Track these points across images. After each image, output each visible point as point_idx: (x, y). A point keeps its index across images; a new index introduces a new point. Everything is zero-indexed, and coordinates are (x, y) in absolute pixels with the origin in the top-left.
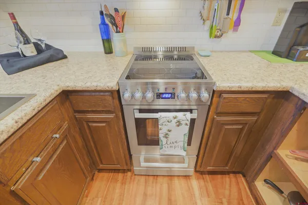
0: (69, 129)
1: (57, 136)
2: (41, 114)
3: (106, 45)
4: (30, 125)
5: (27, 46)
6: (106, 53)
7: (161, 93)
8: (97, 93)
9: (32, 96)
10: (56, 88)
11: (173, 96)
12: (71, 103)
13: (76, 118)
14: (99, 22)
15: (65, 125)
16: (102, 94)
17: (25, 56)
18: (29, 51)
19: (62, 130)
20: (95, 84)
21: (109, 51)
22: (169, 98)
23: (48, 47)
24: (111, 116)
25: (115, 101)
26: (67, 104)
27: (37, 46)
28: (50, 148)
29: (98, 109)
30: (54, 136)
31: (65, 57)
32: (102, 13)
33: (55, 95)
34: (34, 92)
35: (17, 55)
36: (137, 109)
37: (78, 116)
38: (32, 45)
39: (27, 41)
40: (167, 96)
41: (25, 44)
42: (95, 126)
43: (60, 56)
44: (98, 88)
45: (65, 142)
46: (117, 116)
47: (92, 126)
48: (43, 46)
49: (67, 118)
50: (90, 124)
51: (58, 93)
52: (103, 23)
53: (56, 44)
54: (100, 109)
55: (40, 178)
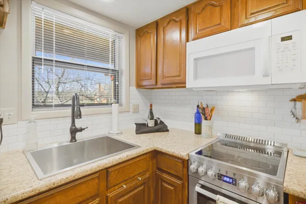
0: (149, 178)
1: (140, 179)
2: (138, 159)
3: (197, 127)
4: (131, 162)
5: (151, 121)
6: (196, 133)
7: (222, 175)
8: (173, 159)
9: (139, 147)
10: (152, 146)
11: (234, 182)
12: (157, 160)
13: (156, 173)
14: (196, 111)
15: (147, 175)
16: (176, 160)
17: (148, 126)
18: (151, 124)
19: (144, 177)
20: (173, 151)
21: (198, 132)
22: (230, 183)
23: (162, 122)
24: (179, 182)
25: (184, 169)
26: (155, 161)
27: (156, 121)
28: (133, 184)
29: (171, 172)
30: (139, 178)
31: (168, 131)
32: (198, 106)
33: (149, 151)
34: (141, 145)
35: (144, 125)
36: (200, 184)
37: (158, 172)
38: (154, 120)
39: (152, 118)
40: (228, 180)
41: (151, 119)
42: (166, 187)
43: (165, 129)
44: (174, 154)
45: (142, 187)
46: (183, 184)
47: (164, 186)
48: (159, 122)
49: (150, 170)
50: (163, 183)
51: (151, 150)
52: (198, 112)
53: (166, 122)
54: (172, 172)
55: (120, 201)
